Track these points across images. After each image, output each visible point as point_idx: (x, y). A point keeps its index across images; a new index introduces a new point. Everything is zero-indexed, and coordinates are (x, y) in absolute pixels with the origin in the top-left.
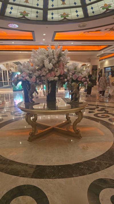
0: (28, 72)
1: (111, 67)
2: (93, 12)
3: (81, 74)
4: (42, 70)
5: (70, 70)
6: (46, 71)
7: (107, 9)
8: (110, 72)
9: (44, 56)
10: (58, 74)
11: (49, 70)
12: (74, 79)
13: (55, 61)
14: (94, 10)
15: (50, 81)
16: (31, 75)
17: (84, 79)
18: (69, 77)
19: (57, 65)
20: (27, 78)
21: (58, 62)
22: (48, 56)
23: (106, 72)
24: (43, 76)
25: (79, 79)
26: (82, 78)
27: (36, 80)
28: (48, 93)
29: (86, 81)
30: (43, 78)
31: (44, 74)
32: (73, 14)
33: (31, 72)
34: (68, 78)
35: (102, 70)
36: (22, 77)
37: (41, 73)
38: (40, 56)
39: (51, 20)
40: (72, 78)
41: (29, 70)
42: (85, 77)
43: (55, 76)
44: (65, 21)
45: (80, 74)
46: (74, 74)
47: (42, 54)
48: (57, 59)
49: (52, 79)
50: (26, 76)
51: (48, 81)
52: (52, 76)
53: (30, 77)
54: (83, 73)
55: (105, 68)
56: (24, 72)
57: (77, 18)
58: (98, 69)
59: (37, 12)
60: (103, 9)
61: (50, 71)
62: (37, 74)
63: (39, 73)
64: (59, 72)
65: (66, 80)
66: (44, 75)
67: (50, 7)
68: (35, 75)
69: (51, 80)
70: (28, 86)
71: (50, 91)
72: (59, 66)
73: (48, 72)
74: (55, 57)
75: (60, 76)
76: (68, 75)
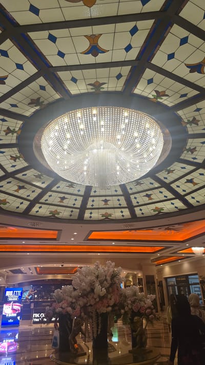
0: (70, 299)
1: (176, 277)
2: (143, 214)
3: (144, 302)
4: (89, 296)
5: (127, 297)
6: (95, 299)
7: (160, 212)
8: (176, 287)
9: (93, 278)
10: (112, 303)
11: (99, 296)
12: (135, 310)
13: (108, 285)
14: (143, 211)
15: (101, 314)
16: (74, 305)
17: (148, 310)
18: (128, 306)
19: (111, 289)
20: (69, 309)
21: (112, 285)
22: (97, 277)
23: (170, 286)
24: (91, 305)
25: (142, 311)
26: (146, 309)
27: (81, 313)
28: (97, 334)
29: (152, 313)
30: (90, 309)
31: (92, 302)
32: (117, 214)
33: (74, 301)
34: (126, 308)
35: (161, 281)
36: (62, 308)
37: (88, 301)
38: (89, 278)
39: (89, 219)
40: (132, 308)
41: (71, 297)
42: (149, 308)
43: (109, 306)
44: (107, 220)
45: (142, 303)
46: (133, 302)
47: (91, 275)
48: (110, 282)
49: (104, 310)
50: (67, 307)
51: (97, 313)
52: (104, 306)
53: (74, 308)
54: (146, 302)
55: (166, 279)
56: (65, 300)
57: (122, 218)
58: (156, 282)
59: (72, 211)
60: (154, 211)
61: (102, 298)
62: (81, 302)
63: (85, 301)
64: (113, 300)
65: (123, 311)
66: (93, 304)
67: (89, 206)
68: (79, 305)
69: (102, 311)
70: (69, 322)
71: (99, 330)
72: (113, 291)
73: (98, 300)
74: (109, 278)
75: (115, 305)
76: (125, 303)
